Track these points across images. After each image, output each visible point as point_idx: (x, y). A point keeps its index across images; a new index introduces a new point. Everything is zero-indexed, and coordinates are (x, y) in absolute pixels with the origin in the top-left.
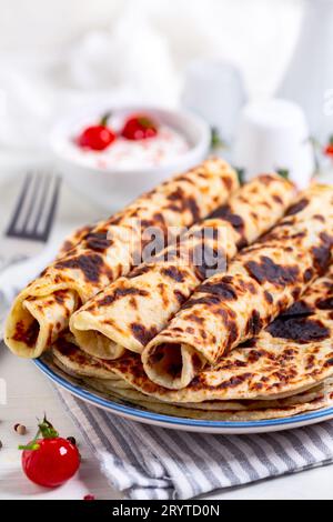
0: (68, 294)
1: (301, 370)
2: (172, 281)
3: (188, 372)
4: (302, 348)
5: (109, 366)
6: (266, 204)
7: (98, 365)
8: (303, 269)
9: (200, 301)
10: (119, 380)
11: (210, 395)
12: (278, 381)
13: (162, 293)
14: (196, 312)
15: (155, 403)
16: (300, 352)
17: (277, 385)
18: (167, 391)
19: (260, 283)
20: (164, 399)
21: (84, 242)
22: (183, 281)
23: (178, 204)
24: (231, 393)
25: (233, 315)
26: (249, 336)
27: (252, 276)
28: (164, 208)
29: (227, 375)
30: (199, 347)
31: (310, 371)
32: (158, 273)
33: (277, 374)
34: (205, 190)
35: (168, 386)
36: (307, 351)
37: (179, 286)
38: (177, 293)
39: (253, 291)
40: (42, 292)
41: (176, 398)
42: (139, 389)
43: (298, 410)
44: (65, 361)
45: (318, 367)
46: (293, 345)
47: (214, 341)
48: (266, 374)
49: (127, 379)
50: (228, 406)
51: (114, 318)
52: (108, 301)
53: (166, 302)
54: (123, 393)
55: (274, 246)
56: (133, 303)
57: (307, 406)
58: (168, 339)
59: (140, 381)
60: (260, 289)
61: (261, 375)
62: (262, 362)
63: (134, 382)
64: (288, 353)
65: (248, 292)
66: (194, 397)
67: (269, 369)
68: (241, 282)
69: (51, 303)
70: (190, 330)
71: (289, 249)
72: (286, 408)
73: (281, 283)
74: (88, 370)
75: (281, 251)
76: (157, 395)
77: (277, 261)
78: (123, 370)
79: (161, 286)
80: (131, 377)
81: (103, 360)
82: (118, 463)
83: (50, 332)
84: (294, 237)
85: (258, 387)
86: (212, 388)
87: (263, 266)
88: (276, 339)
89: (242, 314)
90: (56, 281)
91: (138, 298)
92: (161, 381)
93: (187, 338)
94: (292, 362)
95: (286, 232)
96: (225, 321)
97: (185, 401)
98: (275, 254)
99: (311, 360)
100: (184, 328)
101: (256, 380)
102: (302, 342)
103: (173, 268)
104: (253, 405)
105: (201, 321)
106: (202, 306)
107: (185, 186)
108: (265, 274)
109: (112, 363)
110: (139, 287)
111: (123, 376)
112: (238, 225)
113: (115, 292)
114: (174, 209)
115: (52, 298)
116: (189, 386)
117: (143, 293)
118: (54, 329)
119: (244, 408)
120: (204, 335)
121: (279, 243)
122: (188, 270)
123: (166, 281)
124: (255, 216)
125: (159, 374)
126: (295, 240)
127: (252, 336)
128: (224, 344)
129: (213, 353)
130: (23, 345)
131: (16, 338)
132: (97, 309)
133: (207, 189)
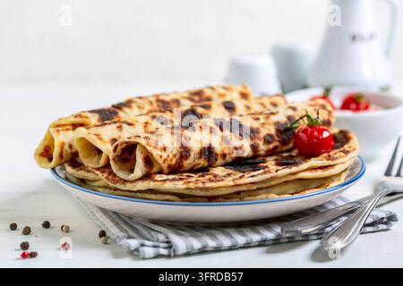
1: (229, 180)
3: (140, 169)
5: (95, 171)
6: (262, 104)
7: (89, 172)
8: (263, 132)
10: (100, 179)
11: (152, 185)
13: (145, 127)
17: (203, 183)
18: (125, 181)
20: (122, 187)
23: (196, 98)
24: (168, 185)
28: (184, 98)
29: (171, 177)
30: (149, 149)
32: (148, 117)
34: (222, 95)
40: (63, 122)
41: (129, 186)
42: (108, 182)
44: (69, 169)
47: (165, 150)
49: (103, 177)
51: (101, 133)
52: (103, 125)
56: (120, 127)
59: (110, 177)
63: (106, 178)
66: (142, 186)
69: (68, 129)
70: (146, 138)
71: (257, 119)
74: (82, 174)
78: (103, 172)
80: (106, 175)
81: (94, 168)
83: (62, 148)
86: (155, 181)
90: (76, 117)
92: (121, 174)
94: (227, 177)
97: (135, 189)
104: (187, 199)
109: (98, 169)
111: (100, 175)
115: (70, 127)
116: (141, 178)
117: (130, 124)
118: (66, 147)
121: (253, 116)
124: (248, 107)
125: (120, 169)
126: (265, 116)
127: (206, 164)
128: (175, 156)
129: (161, 157)
130: (46, 160)
131: (42, 155)
132: (92, 128)
133: (225, 95)
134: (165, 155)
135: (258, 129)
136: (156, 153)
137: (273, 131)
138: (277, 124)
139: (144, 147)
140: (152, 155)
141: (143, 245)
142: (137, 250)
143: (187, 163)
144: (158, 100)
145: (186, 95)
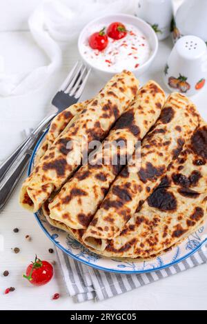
0: (48, 185)
1: (160, 238)
2: (100, 182)
4: (162, 217)
6: (152, 111)
8: (167, 165)
9: (113, 204)
11: (115, 255)
12: (148, 247)
13: (95, 192)
14: (110, 214)
16: (161, 220)
17: (148, 251)
19: (145, 183)
21: (58, 146)
22: (106, 180)
23: (108, 112)
24: (125, 255)
25: (129, 211)
27: (141, 179)
28: (101, 117)
29: (124, 241)
31: (165, 240)
33: (148, 241)
34: (122, 100)
36: (165, 220)
37: (104, 184)
38: (103, 189)
39: (141, 190)
45: (169, 237)
46: (158, 214)
48: (143, 240)
51: (70, 212)
52: (68, 200)
53: (96, 196)
55: (154, 151)
56: (80, 202)
58: (95, 236)
60: (144, 187)
61: (141, 240)
62: (142, 227)
63: (79, 240)
64: (155, 221)
65: (138, 192)
68: (135, 186)
69: (40, 192)
70: (106, 229)
71: (161, 155)
73: (155, 179)
75: (157, 156)
77: (154, 164)
79: (94, 187)
80: (78, 236)
82: (71, 276)
84: (164, 144)
85: (139, 252)
86: (116, 251)
87: (147, 171)
88: (150, 208)
90: (43, 181)
91: (82, 198)
95: (161, 140)
96: (124, 217)
98: (154, 159)
99: (166, 229)
100: (103, 227)
101: (138, 245)
103: (101, 173)
105: (112, 221)
106: (114, 209)
107: (112, 99)
108: (147, 176)
110: (83, 188)
112: (137, 133)
113: (71, 193)
114: (105, 116)
115: (41, 190)
116: (105, 249)
117: (85, 194)
120: (113, 229)
122: (109, 172)
123: (97, 183)
124: (146, 123)
126: (165, 147)
131: (24, 202)
132: (61, 205)
133: (124, 98)
135: (164, 166)
137: (171, 160)
138: (173, 152)
144: (87, 131)
145: (102, 113)
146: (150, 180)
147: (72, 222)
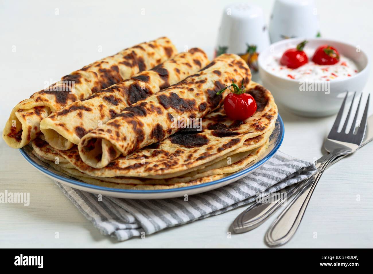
0: (44, 110)
1: (181, 162)
2: (110, 105)
3: (106, 159)
4: (188, 150)
5: (62, 154)
6: (188, 64)
7: (56, 154)
8: (198, 102)
9: (121, 115)
10: (68, 163)
11: (118, 173)
12: (164, 167)
13: (101, 110)
14: (116, 121)
15: (88, 178)
16: (186, 152)
17: (162, 169)
18: (93, 169)
19: (166, 108)
20: (92, 174)
22: (117, 105)
23: (131, 61)
24: (132, 173)
25: (141, 124)
26: (154, 141)
27: (161, 103)
28: (120, 63)
29: (133, 162)
30: (113, 142)
31: (186, 163)
32: (101, 99)
33: (165, 164)
34: (151, 55)
35: (94, 166)
36: (190, 152)
37: (114, 108)
38: (112, 111)
39: (160, 112)
40: (27, 107)
41: (98, 174)
42: (77, 168)
43: (176, 186)
44: (37, 151)
45: (192, 161)
46: (183, 148)
47: (125, 139)
48: (158, 163)
49: (72, 162)
50: (131, 181)
51: (65, 123)
52: (65, 112)
53: (103, 116)
54: (70, 172)
55: (183, 88)
56: (80, 115)
57: (182, 185)
58: (94, 135)
59: (79, 163)
60: (165, 112)
61: (155, 163)
62: (160, 157)
63: (75, 164)
64: (178, 152)
65: (156, 113)
66: (109, 174)
67: (161, 161)
68: (152, 106)
69: (32, 113)
70: (109, 131)
71: (191, 90)
72: (168, 185)
73: (181, 110)
74: (50, 156)
75: (186, 91)
76: (87, 172)
77: (181, 96)
78: (70, 157)
79: (101, 106)
80: (74, 160)
81: (60, 151)
83: (29, 131)
84: (197, 83)
85: (150, 169)
86: (121, 169)
87: (170, 98)
88: (173, 144)
89: (148, 125)
90: (37, 101)
91: (84, 112)
92: (89, 163)
93: (106, 136)
94: (178, 157)
95: (193, 80)
96: (134, 128)
97: (104, 176)
98: (181, 92)
99: (190, 157)
100: (105, 129)
101: (151, 166)
102: (189, 147)
103: (112, 96)
104: (148, 182)
105: (118, 126)
106: (121, 118)
107: (138, 51)
108: (170, 103)
109: (64, 152)
110: (86, 106)
111: (69, 160)
112: (164, 74)
113: (70, 108)
114: (127, 64)
115: (33, 111)
116: (107, 167)
117: (88, 110)
118: (32, 130)
119: (141, 183)
120: (118, 135)
121: (186, 86)
122: (122, 98)
123: (105, 103)
124: (178, 71)
125: (89, 158)
126: (197, 85)
127: (156, 141)
128: (133, 142)
129: (123, 146)
130: (14, 140)
131: (10, 135)
132: (56, 117)
133: (153, 54)
134: (125, 144)
135: (194, 100)
136: (119, 144)
137: (205, 100)
138: (208, 92)
139: (109, 141)
140: (115, 146)
141: (118, 229)
142: (113, 234)
143: (142, 145)
144: (101, 70)
145: (122, 60)
146: (173, 108)
147: (67, 130)
